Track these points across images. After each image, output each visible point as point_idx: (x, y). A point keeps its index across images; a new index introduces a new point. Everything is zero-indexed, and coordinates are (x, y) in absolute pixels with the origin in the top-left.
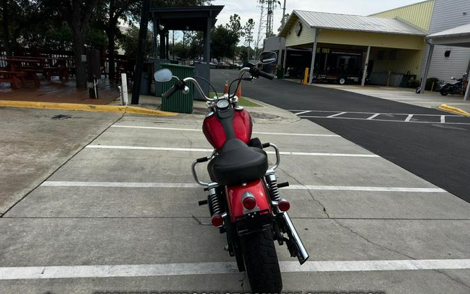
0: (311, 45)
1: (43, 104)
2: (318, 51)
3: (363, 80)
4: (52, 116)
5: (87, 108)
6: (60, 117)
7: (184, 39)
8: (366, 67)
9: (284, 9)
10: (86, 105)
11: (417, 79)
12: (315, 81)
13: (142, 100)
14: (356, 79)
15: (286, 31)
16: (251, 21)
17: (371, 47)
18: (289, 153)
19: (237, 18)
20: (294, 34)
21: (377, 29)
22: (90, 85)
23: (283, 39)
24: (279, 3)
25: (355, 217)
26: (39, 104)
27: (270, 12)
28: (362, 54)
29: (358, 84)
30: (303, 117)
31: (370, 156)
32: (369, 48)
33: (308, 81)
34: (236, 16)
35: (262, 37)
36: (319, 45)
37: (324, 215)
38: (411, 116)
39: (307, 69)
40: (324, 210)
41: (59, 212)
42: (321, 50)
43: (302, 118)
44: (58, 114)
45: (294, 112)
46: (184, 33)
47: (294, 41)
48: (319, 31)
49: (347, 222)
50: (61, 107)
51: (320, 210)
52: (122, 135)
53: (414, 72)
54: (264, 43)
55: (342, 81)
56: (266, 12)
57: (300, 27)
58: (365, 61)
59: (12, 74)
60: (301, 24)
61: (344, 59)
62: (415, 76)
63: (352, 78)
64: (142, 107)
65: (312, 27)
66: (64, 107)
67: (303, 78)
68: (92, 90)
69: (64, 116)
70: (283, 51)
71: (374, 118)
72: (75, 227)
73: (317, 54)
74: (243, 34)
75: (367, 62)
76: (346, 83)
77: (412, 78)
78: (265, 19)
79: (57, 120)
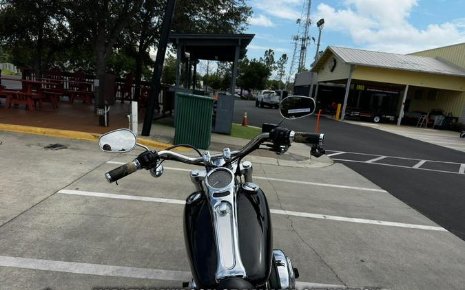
0: (345, 81)
1: (44, 130)
2: (353, 87)
3: (400, 120)
4: (46, 145)
5: (91, 138)
6: (54, 146)
7: (218, 71)
8: (403, 106)
9: (318, 45)
10: (90, 134)
11: (459, 122)
12: (348, 117)
13: (155, 129)
14: (392, 118)
15: (318, 66)
16: (284, 56)
17: (410, 86)
19: (271, 53)
20: (327, 69)
21: (416, 68)
22: (100, 112)
23: (315, 74)
24: (314, 39)
26: (39, 129)
27: (303, 48)
28: (399, 92)
29: (394, 123)
32: (407, 87)
33: (340, 117)
34: (270, 51)
35: (294, 72)
36: (353, 81)
38: (463, 166)
39: (340, 105)
42: (355, 86)
43: (335, 162)
44: (53, 143)
46: (219, 65)
47: (326, 76)
48: (354, 67)
50: (62, 134)
53: (455, 114)
54: (296, 77)
55: (377, 119)
56: (299, 48)
57: (333, 63)
58: (402, 101)
59: (26, 96)
60: (335, 61)
61: (378, 97)
62: (457, 119)
63: (388, 117)
64: (153, 139)
65: (347, 63)
66: (65, 135)
67: (335, 114)
68: (102, 117)
69: (60, 146)
70: (315, 86)
71: (422, 167)
73: (350, 91)
74: (275, 68)
75: (404, 101)
76: (381, 122)
77: (454, 121)
78: (298, 54)
79: (50, 151)
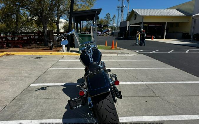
0: (141, 23)
1: (31, 53)
3: (165, 36)
5: (49, 54)
6: (38, 58)
8: (165, 31)
9: (128, 9)
10: (48, 53)
11: (189, 35)
13: (71, 49)
15: (129, 19)
17: (167, 22)
18: (135, 68)
20: (133, 19)
22: (50, 45)
24: (126, 7)
25: (168, 95)
27: (122, 11)
28: (162, 25)
29: (162, 38)
30: (139, 53)
31: (172, 68)
32: (166, 23)
34: (108, 14)
35: (119, 22)
37: (154, 95)
38: (188, 50)
40: (154, 93)
41: (38, 97)
44: (37, 57)
45: (135, 51)
47: (133, 22)
48: (144, 17)
49: (165, 98)
50: (38, 54)
51: (152, 93)
52: (63, 64)
54: (120, 24)
55: (154, 37)
56: (120, 11)
57: (135, 16)
58: (165, 28)
62: (188, 33)
63: (158, 36)
64: (71, 52)
65: (141, 16)
68: (50, 47)
69: (40, 57)
71: (172, 52)
72: (44, 103)
74: (111, 20)
75: (166, 29)
77: (187, 35)
78: (120, 14)
79: (37, 59)
